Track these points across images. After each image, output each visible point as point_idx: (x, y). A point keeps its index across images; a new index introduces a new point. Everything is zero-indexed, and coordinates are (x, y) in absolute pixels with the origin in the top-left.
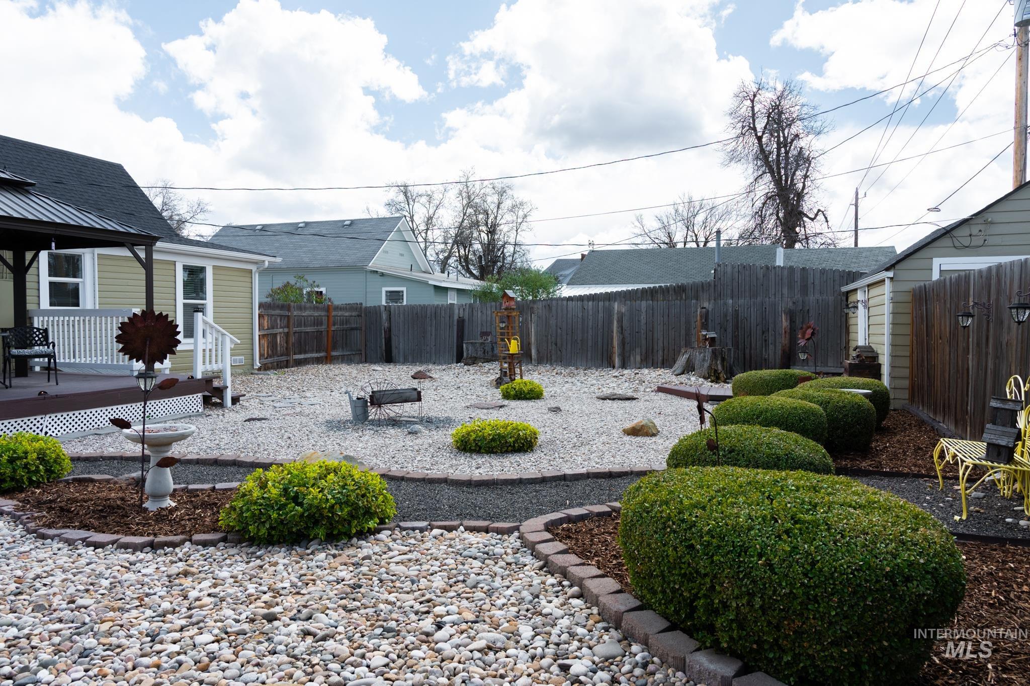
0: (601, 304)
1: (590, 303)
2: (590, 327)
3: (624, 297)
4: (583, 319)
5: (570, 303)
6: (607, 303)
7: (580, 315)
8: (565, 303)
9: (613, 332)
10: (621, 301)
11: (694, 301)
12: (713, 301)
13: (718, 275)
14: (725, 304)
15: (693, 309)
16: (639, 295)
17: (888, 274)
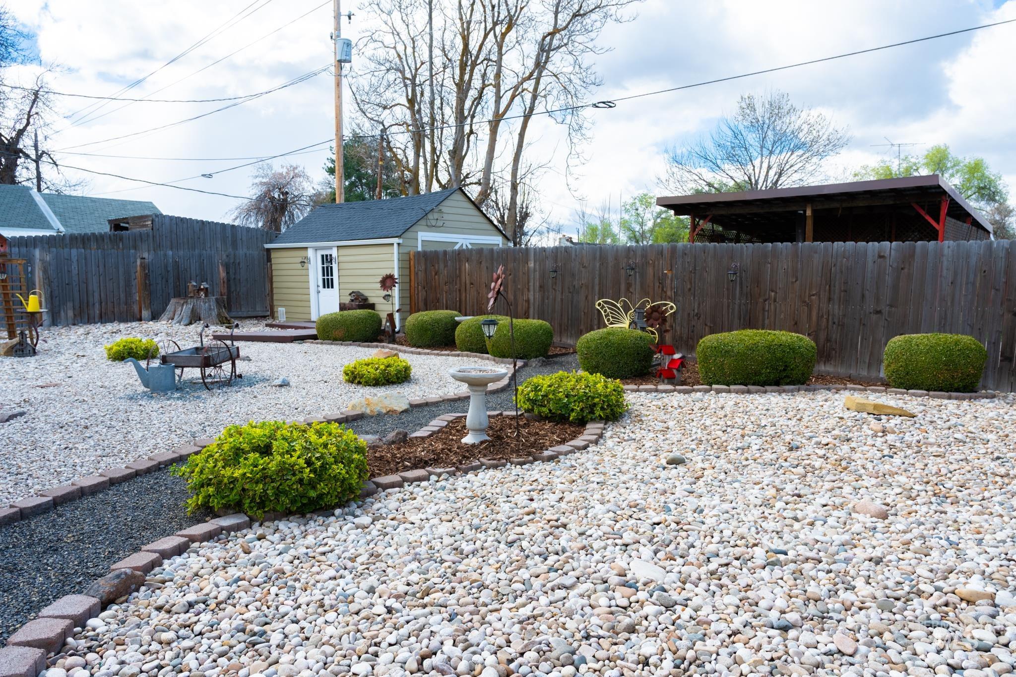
10: (43, 248)
11: (132, 251)
12: (152, 252)
13: (157, 226)
14: (165, 255)
15: (132, 260)
16: (68, 241)
17: (400, 241)
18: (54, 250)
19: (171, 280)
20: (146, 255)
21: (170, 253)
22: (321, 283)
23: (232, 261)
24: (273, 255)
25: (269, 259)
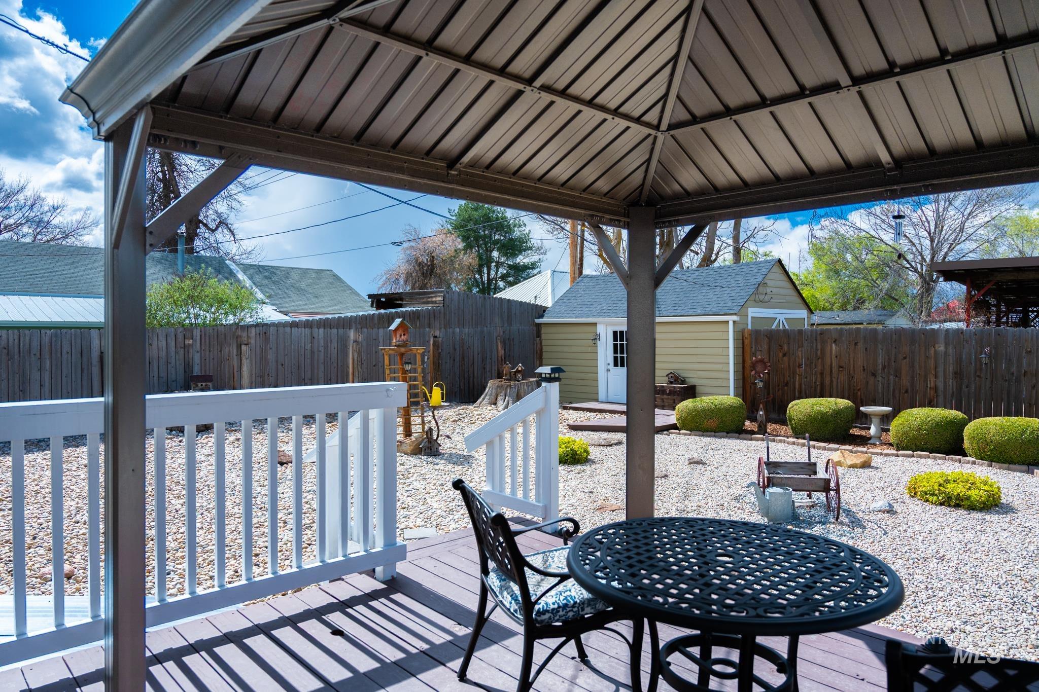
0: (335, 331)
1: (321, 330)
2: (322, 361)
3: (360, 323)
4: (312, 352)
5: (294, 330)
6: (341, 331)
7: (308, 346)
8: (288, 329)
9: (348, 367)
10: (356, 329)
11: (427, 329)
12: (443, 330)
13: (447, 303)
14: (454, 333)
15: (427, 338)
16: (376, 321)
17: (735, 318)
18: (365, 330)
19: (457, 359)
20: (437, 333)
21: (458, 330)
22: (611, 361)
23: (507, 337)
24: (543, 330)
25: (539, 335)
